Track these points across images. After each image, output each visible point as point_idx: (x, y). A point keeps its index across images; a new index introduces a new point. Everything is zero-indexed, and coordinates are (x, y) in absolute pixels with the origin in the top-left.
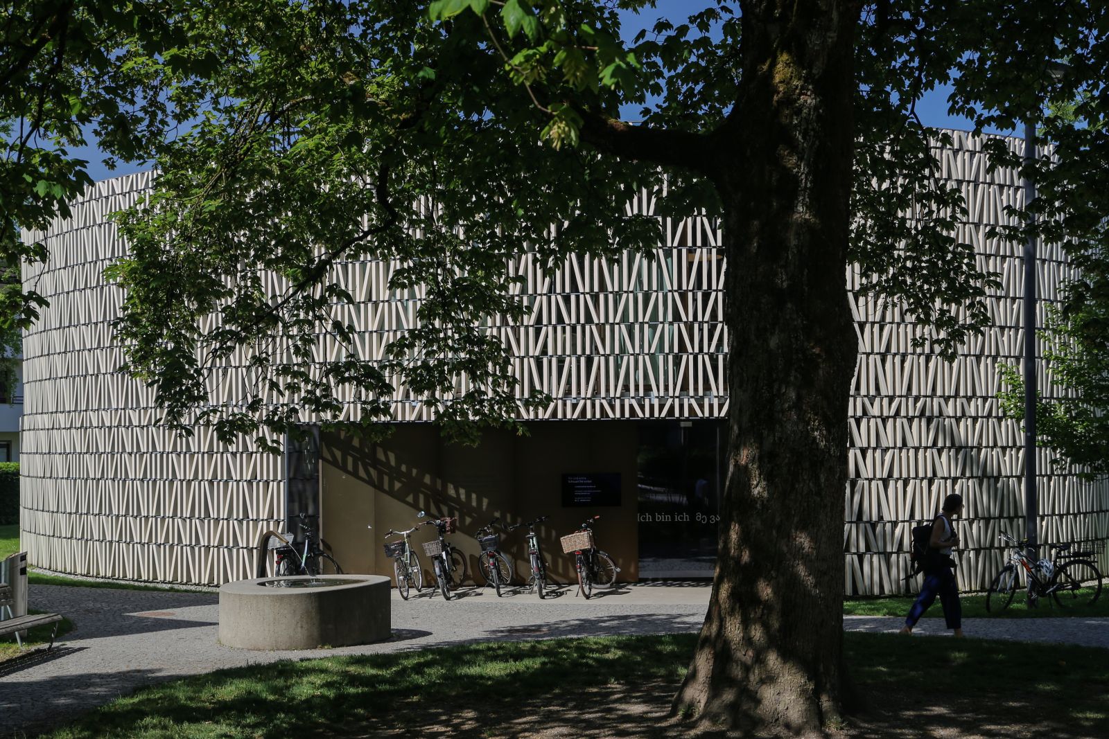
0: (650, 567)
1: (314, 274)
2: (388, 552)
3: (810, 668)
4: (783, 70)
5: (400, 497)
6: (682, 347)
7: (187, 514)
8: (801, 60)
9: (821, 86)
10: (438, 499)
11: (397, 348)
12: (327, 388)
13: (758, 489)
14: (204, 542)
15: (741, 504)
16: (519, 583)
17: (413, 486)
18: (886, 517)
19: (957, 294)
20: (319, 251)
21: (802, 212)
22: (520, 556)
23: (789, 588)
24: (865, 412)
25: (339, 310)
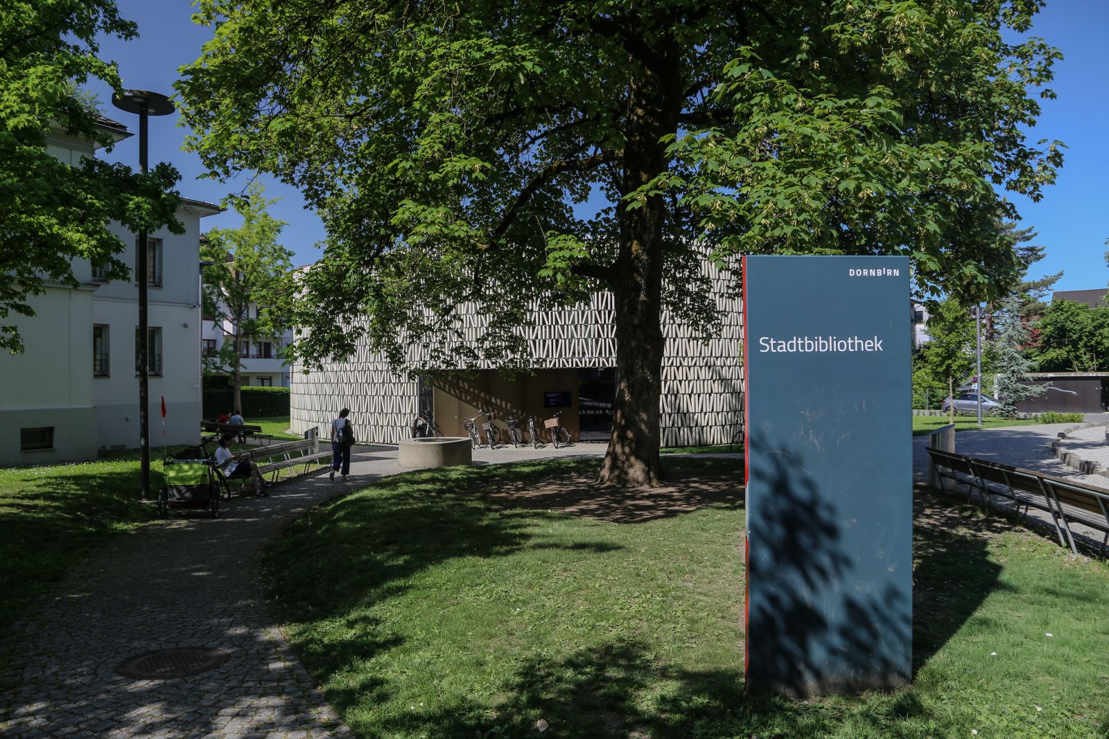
0: (584, 436)
1: (447, 311)
2: (467, 428)
3: (646, 462)
4: (635, 247)
5: (470, 403)
6: (599, 335)
7: (372, 411)
8: (641, 243)
9: (649, 253)
10: (487, 404)
11: (482, 340)
12: (452, 357)
13: (627, 398)
14: (380, 424)
15: (621, 403)
16: (525, 442)
17: (476, 398)
18: (690, 410)
19: (710, 319)
20: (450, 301)
21: (642, 297)
22: (525, 430)
23: (639, 433)
24: (681, 364)
25: (458, 325)
